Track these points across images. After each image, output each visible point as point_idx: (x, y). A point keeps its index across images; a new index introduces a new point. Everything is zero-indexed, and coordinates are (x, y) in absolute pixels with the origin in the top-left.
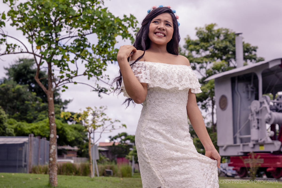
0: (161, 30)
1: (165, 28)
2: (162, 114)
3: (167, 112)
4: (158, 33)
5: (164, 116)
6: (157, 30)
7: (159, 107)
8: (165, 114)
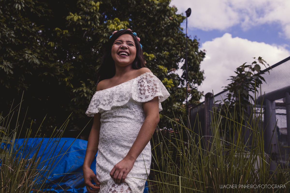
0: (124, 49)
1: (127, 47)
2: (117, 131)
3: (123, 129)
4: (122, 52)
5: (119, 133)
6: (120, 50)
7: (115, 124)
8: (120, 131)
